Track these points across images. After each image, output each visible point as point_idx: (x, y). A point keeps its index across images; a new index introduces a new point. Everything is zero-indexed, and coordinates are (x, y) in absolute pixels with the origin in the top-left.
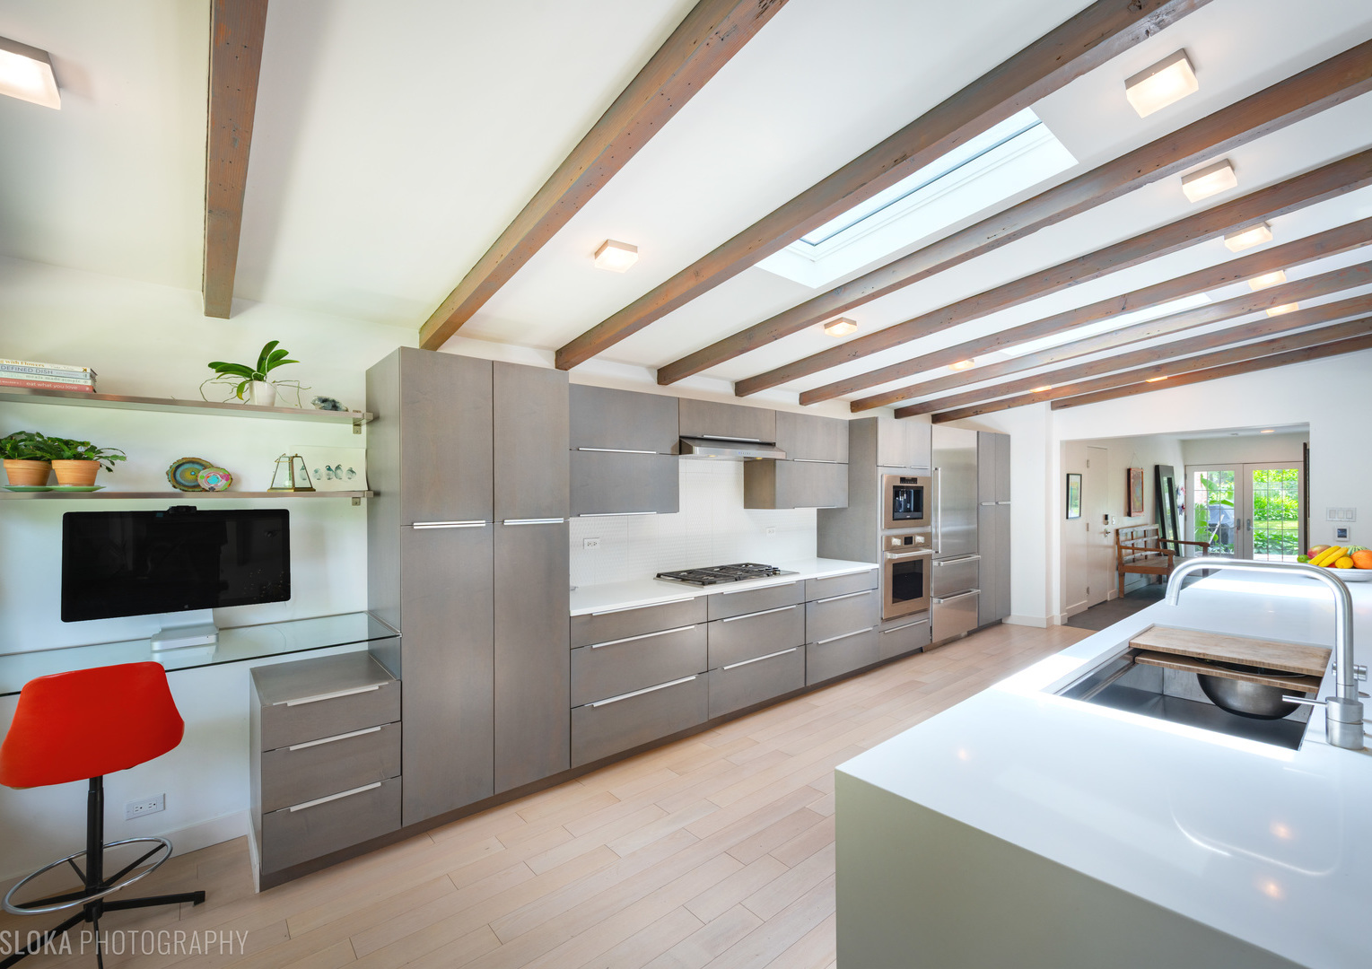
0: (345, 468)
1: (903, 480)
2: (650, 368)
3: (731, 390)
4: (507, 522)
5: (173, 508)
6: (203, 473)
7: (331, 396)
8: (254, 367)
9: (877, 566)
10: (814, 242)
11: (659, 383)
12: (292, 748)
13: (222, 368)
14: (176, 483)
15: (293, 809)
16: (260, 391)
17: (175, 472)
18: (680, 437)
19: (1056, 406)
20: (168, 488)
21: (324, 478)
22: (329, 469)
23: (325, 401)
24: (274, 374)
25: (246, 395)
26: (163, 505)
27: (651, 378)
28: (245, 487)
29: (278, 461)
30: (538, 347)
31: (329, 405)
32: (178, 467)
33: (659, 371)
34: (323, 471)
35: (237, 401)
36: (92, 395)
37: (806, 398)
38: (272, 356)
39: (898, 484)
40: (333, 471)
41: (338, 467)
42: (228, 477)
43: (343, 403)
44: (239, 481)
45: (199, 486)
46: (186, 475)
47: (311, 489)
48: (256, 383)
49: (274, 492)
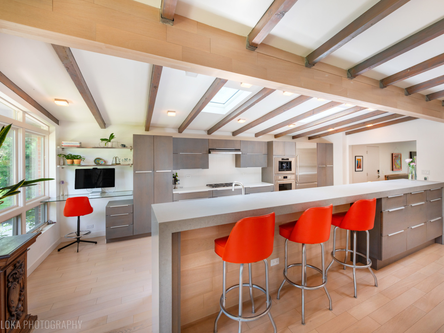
0: (128, 159)
1: (283, 159)
2: (205, 130)
3: (231, 134)
4: (157, 171)
5: (93, 168)
6: (100, 161)
7: (124, 144)
8: (109, 139)
9: (273, 185)
10: (224, 103)
11: (208, 134)
12: (111, 216)
13: (102, 140)
14: (95, 163)
15: (111, 227)
16: (109, 144)
17: (95, 161)
18: (209, 149)
19: (347, 134)
20: (94, 164)
21: (124, 161)
22: (125, 159)
23: (122, 145)
24: (112, 140)
25: (107, 145)
26: (91, 168)
27: (206, 133)
28: (108, 164)
29: (113, 158)
30: (173, 128)
31: (123, 146)
32: (96, 160)
33: (208, 131)
34: (124, 160)
35: (105, 147)
36: (80, 147)
37: (257, 135)
38: (112, 136)
39: (281, 160)
40: (126, 159)
41: (127, 159)
42: (105, 161)
43: (126, 145)
44: (107, 162)
45: (99, 163)
46: (97, 161)
47: (120, 164)
48: (109, 142)
49: (112, 165)
